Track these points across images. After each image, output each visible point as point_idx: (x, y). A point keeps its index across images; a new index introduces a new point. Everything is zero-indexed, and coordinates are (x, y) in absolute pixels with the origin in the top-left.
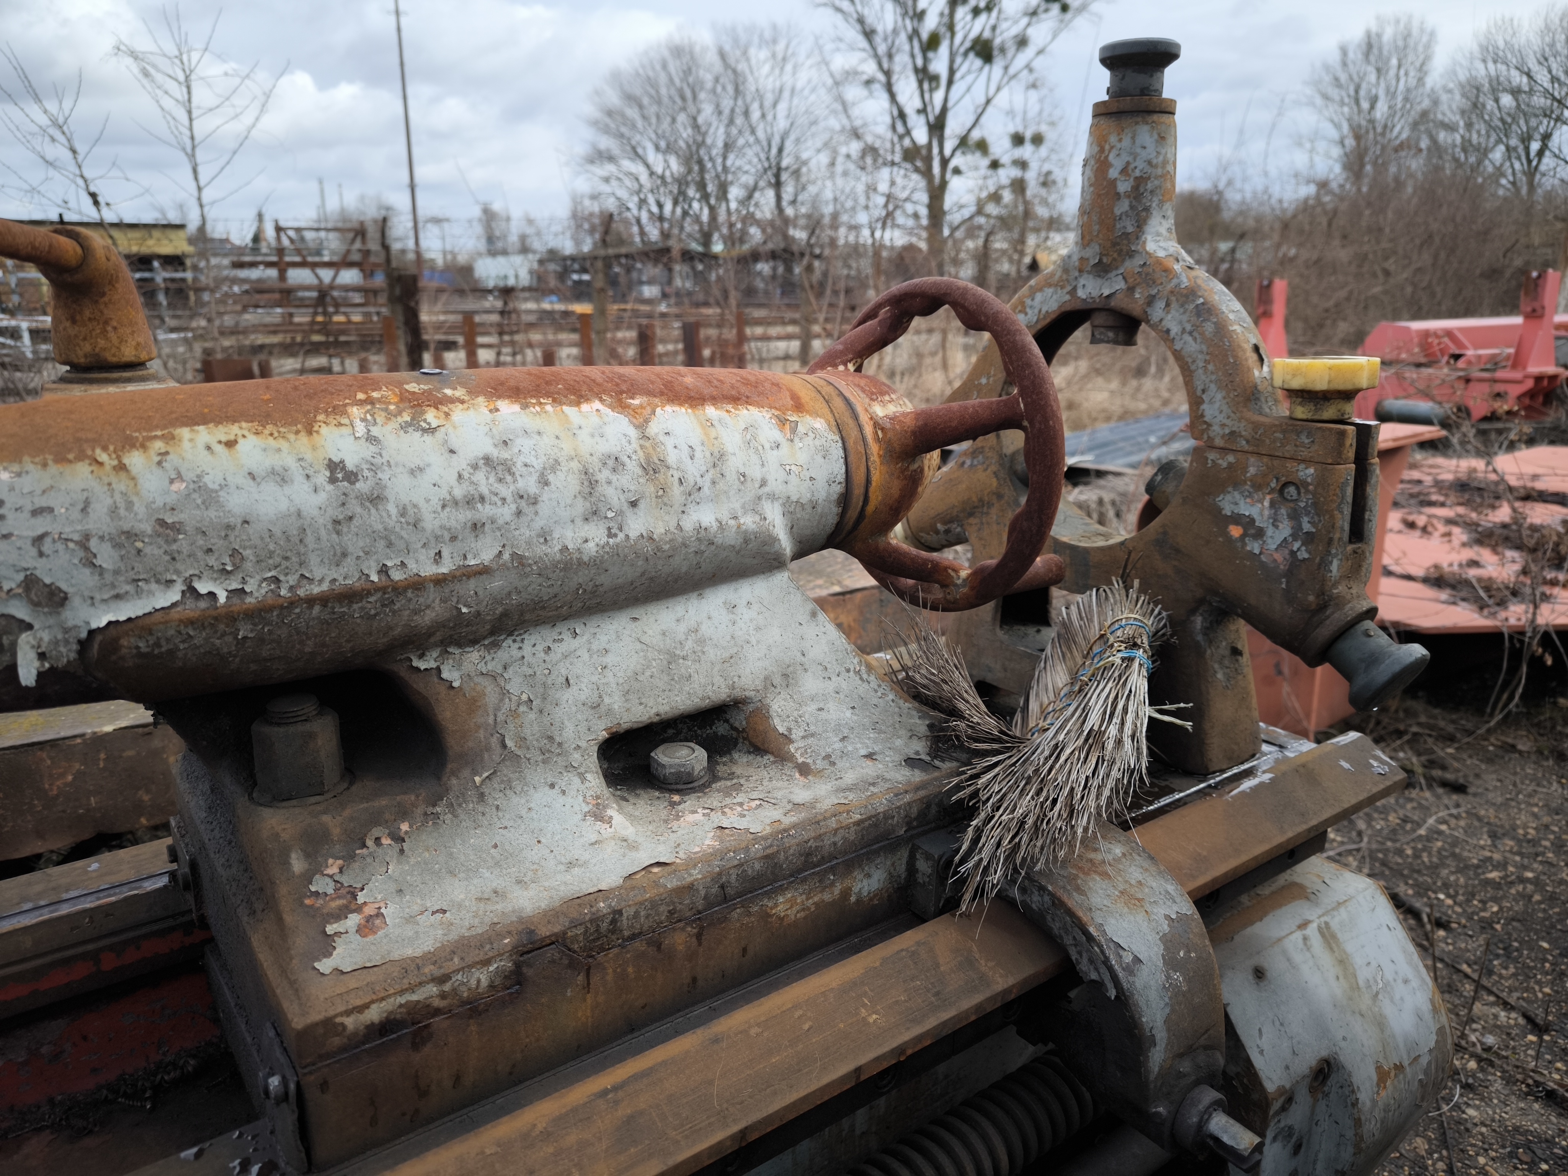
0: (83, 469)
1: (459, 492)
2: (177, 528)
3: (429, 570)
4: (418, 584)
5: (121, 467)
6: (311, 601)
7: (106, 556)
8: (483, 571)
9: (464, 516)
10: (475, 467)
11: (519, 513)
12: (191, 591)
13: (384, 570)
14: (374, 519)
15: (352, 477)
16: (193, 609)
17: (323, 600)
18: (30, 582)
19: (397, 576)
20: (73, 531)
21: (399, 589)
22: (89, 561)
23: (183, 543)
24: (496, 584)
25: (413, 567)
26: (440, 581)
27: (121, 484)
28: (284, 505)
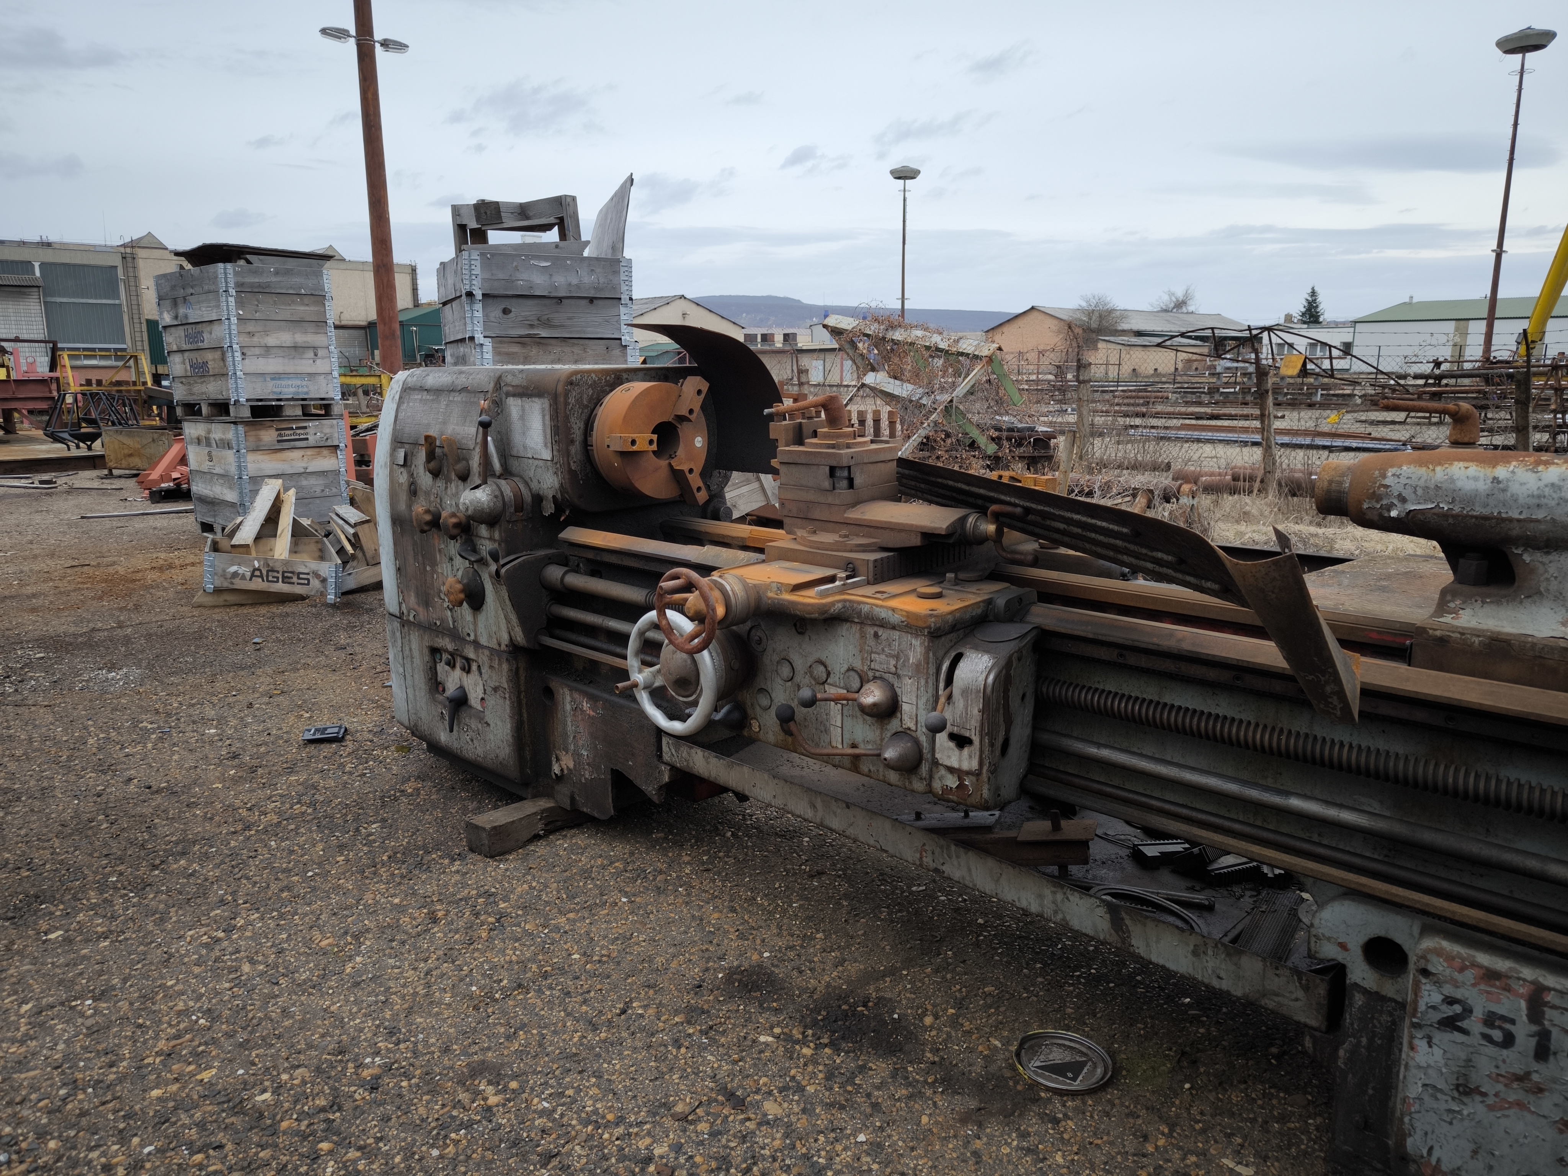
0: (1424, 469)
1: (1536, 493)
2: (1440, 488)
3: (1516, 515)
4: (1511, 520)
5: (1434, 470)
6: (1472, 517)
7: (1420, 492)
8: (1537, 521)
9: (1536, 501)
10: (1546, 486)
11: (1558, 504)
12: (1438, 505)
13: (1500, 513)
14: (1501, 496)
15: (1499, 482)
16: (1436, 511)
17: (1476, 517)
18: (1400, 495)
19: (1504, 515)
20: (1414, 484)
21: (1504, 520)
22: (1415, 492)
23: (1440, 493)
24: (1542, 527)
25: (1510, 514)
26: (1519, 521)
27: (1431, 474)
28: (1473, 487)
